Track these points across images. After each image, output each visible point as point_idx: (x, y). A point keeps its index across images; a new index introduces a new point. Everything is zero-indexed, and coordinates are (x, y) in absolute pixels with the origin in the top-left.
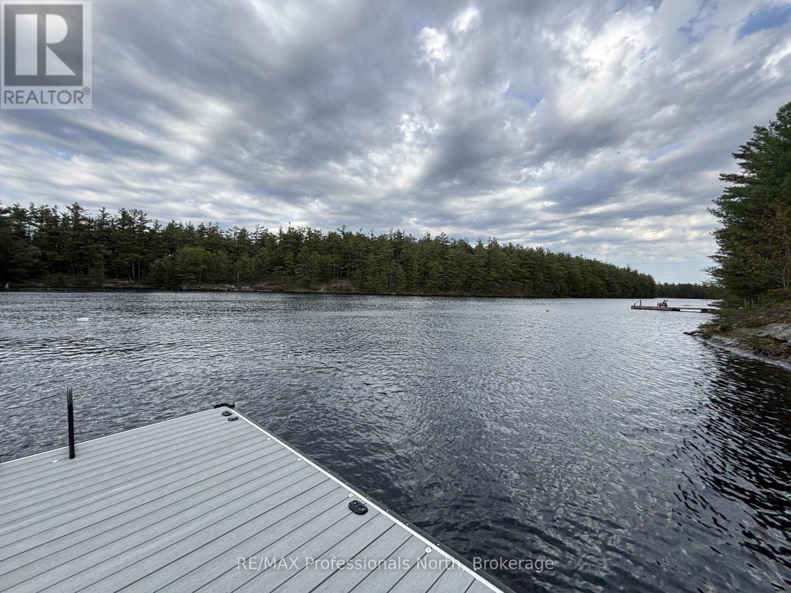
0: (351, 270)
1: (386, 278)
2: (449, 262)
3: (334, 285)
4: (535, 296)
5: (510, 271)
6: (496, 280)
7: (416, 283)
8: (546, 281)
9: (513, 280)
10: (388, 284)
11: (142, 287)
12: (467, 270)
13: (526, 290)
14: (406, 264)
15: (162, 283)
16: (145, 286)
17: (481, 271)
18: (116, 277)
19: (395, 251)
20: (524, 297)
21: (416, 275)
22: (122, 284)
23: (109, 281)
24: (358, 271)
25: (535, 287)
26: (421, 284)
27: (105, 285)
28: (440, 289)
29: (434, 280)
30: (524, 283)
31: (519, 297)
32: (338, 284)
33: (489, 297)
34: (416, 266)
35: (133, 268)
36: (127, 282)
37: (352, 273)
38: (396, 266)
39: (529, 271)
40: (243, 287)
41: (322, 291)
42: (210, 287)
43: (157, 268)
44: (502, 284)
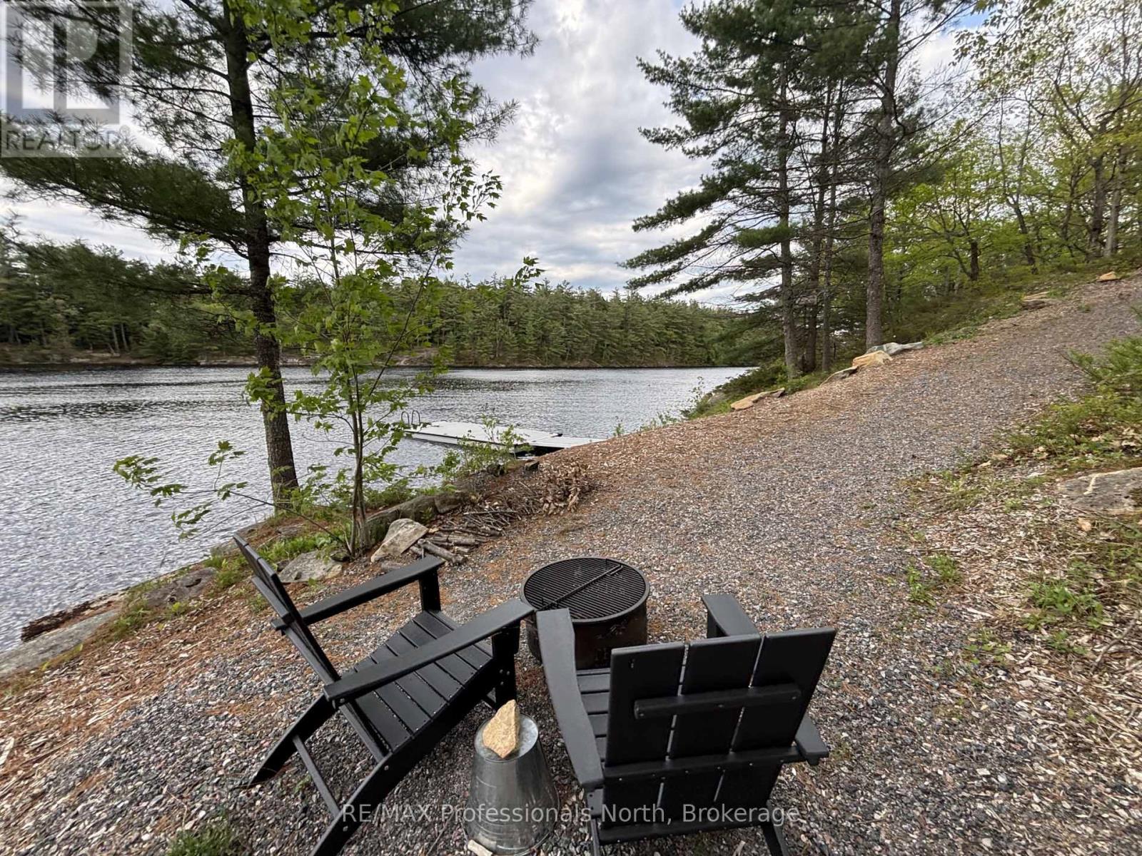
0: (441, 333)
1: (490, 344)
2: (573, 322)
3: (419, 355)
4: (685, 365)
5: (652, 334)
6: (635, 346)
7: (531, 352)
8: (698, 346)
9: (657, 345)
10: (494, 353)
11: (133, 362)
12: (598, 333)
13: (672, 358)
14: (517, 325)
15: (167, 356)
16: (139, 361)
17: (616, 334)
18: (88, 349)
19: (501, 307)
20: (670, 367)
21: (530, 340)
22: (103, 359)
23: (80, 354)
24: (451, 336)
25: (683, 354)
26: (538, 353)
27: (74, 360)
28: (563, 358)
29: (555, 347)
30: (671, 348)
31: (664, 368)
32: (425, 354)
33: (625, 368)
34: (530, 328)
35: (115, 334)
36: (108, 355)
37: (443, 338)
38: (503, 328)
39: (676, 333)
40: (290, 361)
41: (402, 363)
42: (240, 360)
43: (155, 334)
44: (641, 351)
